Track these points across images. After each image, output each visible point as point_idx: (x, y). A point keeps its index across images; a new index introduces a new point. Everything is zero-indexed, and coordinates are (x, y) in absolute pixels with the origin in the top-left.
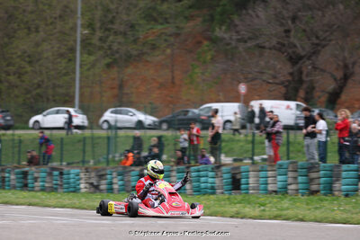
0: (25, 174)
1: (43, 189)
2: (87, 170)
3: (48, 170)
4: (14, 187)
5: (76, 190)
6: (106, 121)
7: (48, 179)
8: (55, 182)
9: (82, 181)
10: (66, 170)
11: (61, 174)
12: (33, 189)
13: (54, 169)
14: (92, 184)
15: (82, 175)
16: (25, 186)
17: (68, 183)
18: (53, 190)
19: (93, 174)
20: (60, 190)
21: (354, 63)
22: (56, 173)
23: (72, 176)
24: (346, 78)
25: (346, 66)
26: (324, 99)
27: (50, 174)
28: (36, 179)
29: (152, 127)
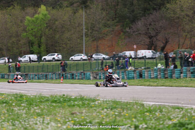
0: (73, 74)
1: (79, 79)
4: (69, 79)
5: (90, 79)
7: (80, 76)
8: (82, 77)
9: (91, 76)
10: (86, 73)
11: (84, 74)
12: (75, 79)
13: (82, 73)
14: (94, 77)
15: (91, 74)
16: (73, 78)
17: (86, 77)
18: (82, 79)
19: (94, 74)
20: (84, 79)
21: (169, 38)
23: (88, 75)
24: (167, 42)
25: (166, 39)
26: (160, 49)
27: (81, 74)
28: (76, 76)
29: (108, 59)
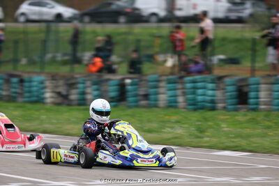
2: (54, 77)
3: (5, 77)
5: (40, 100)
6: (23, 14)
7: (5, 87)
8: (14, 90)
9: (47, 90)
10: (26, 76)
11: (22, 81)
14: (59, 94)
15: (48, 83)
17: (30, 92)
18: (11, 99)
19: (61, 83)
20: (20, 100)
22: (15, 80)
23: (35, 84)
27: (8, 81)
